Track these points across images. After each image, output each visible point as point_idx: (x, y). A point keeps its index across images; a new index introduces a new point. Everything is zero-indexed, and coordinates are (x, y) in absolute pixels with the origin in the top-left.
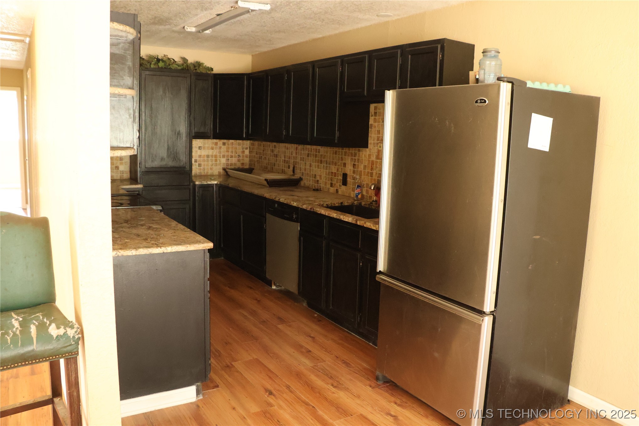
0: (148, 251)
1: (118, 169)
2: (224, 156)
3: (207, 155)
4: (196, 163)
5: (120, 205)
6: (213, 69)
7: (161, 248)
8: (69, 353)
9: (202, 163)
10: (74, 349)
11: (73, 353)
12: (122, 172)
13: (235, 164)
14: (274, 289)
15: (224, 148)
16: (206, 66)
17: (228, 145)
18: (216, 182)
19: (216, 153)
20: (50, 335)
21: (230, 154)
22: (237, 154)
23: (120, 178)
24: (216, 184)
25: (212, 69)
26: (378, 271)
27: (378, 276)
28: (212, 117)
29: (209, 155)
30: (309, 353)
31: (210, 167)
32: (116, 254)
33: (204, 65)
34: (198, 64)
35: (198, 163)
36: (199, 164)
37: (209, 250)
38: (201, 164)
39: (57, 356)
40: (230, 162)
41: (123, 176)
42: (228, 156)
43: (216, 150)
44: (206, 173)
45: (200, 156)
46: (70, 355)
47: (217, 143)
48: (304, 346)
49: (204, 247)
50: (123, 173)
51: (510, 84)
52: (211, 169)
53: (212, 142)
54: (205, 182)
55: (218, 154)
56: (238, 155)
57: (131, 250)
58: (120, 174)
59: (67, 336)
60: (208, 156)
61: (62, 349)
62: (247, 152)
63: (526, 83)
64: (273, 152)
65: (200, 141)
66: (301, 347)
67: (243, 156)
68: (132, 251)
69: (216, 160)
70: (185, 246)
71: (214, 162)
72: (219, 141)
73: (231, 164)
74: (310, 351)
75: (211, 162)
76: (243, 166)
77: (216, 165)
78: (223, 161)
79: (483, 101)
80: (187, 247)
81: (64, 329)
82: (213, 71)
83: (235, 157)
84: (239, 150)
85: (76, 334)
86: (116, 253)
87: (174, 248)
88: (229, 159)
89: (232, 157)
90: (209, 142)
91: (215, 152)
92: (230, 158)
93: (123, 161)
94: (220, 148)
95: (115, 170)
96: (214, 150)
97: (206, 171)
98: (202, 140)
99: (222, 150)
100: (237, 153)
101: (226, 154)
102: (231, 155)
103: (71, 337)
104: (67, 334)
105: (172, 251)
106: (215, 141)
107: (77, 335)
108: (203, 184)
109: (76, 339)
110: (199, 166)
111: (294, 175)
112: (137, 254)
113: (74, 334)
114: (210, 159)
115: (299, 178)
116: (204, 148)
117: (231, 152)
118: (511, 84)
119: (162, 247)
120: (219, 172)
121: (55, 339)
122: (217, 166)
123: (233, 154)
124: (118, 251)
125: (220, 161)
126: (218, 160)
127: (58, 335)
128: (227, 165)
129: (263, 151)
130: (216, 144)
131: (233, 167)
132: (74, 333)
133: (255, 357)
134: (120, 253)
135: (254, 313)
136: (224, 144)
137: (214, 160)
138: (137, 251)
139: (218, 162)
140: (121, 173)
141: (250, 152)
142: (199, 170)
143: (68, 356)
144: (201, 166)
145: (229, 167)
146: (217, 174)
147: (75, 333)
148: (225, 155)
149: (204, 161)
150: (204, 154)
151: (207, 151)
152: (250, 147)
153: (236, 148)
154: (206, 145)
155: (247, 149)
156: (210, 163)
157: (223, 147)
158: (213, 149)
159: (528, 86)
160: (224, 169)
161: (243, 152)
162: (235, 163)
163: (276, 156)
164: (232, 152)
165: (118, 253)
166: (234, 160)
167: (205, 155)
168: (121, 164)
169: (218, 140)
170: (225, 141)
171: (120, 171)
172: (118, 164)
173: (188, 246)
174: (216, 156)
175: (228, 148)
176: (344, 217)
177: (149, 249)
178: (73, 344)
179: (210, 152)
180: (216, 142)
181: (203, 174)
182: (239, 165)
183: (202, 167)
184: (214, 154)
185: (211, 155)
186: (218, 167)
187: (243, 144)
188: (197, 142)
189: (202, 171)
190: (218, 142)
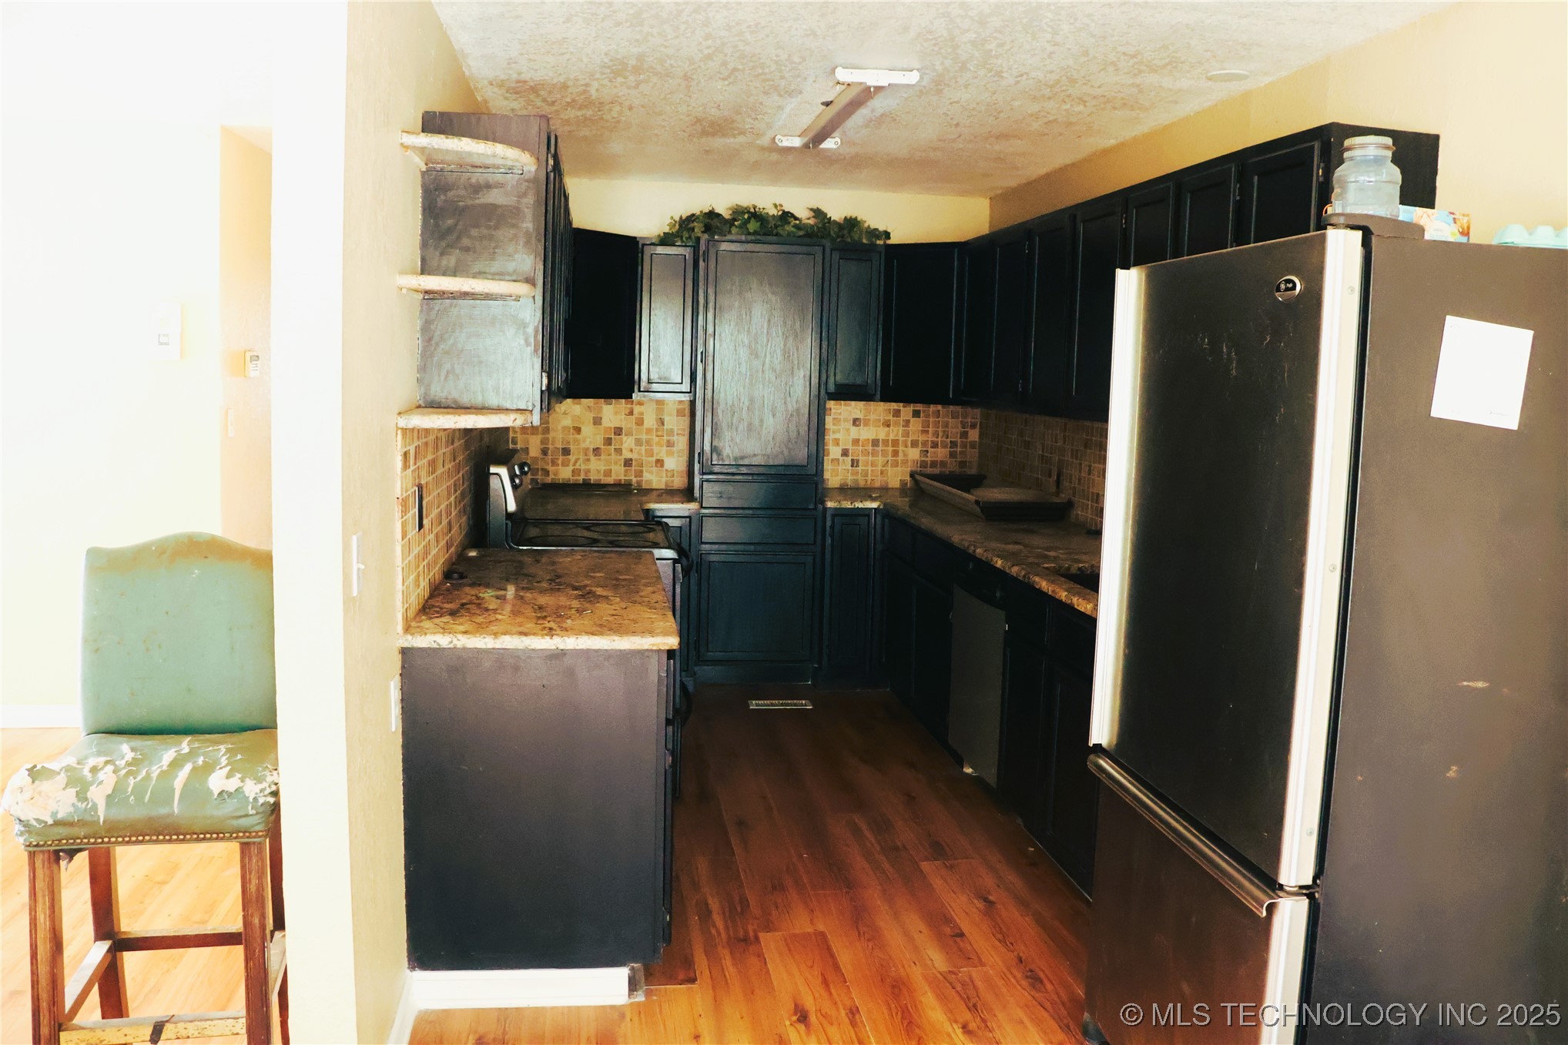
0: (522, 641)
1: (662, 466)
2: (914, 444)
3: (873, 441)
4: (845, 458)
5: (588, 541)
6: (889, 233)
7: (551, 638)
8: (244, 832)
9: (860, 458)
10: (254, 826)
11: (254, 834)
12: (672, 473)
13: (943, 464)
14: (967, 774)
15: (916, 425)
16: (869, 226)
17: (927, 416)
18: (874, 505)
19: (896, 436)
20: (208, 788)
21: (930, 438)
22: (949, 440)
23: (666, 485)
24: (875, 509)
25: (887, 235)
26: (1091, 746)
27: (1092, 757)
28: (880, 347)
29: (878, 440)
30: (958, 939)
31: (880, 468)
32: (451, 642)
33: (866, 225)
34: (852, 223)
35: (850, 458)
36: (853, 460)
37: (671, 654)
38: (858, 461)
39: (221, 835)
40: (929, 459)
41: (673, 481)
42: (925, 443)
43: (895, 429)
44: (869, 482)
45: (856, 442)
46: (248, 837)
47: (899, 411)
48: (955, 921)
49: (653, 645)
50: (673, 476)
51: (1359, 234)
52: (882, 472)
53: (886, 408)
54: (849, 503)
55: (901, 439)
56: (951, 441)
57: (485, 638)
58: (667, 476)
59: (242, 795)
60: (875, 443)
61: (229, 821)
62: (974, 435)
63: (1422, 230)
64: (1022, 436)
65: (856, 405)
66: (948, 920)
67: (964, 445)
68: (487, 640)
69: (896, 453)
70: (608, 638)
71: (890, 458)
72: (904, 407)
73: (934, 464)
74: (962, 935)
75: (883, 455)
76: (963, 470)
77: (896, 464)
78: (914, 454)
79: (1290, 285)
80: (614, 641)
81: (240, 781)
82: (889, 238)
83: (944, 446)
84: (954, 430)
85: (262, 794)
86: (450, 640)
87: (583, 640)
88: (927, 451)
89: (935, 445)
90: (879, 410)
91: (896, 432)
92: (930, 450)
93: (675, 449)
94: (907, 422)
95: (654, 469)
96: (891, 428)
97: (869, 478)
98: (861, 404)
99: (911, 428)
100: (947, 438)
101: (921, 438)
102: (933, 442)
103: (251, 800)
104: (243, 792)
105: (577, 648)
106: (894, 406)
107: (265, 796)
108: (843, 506)
109: (260, 804)
110: (852, 466)
111: (1057, 494)
112: (497, 647)
113: (256, 794)
114: (880, 448)
115: (1065, 501)
116: (867, 423)
117: (934, 434)
118: (1361, 232)
119: (554, 637)
120: (903, 483)
121: (216, 797)
122: (897, 466)
123: (937, 437)
124: (456, 637)
125: (905, 455)
126: (901, 454)
127: (223, 791)
128: (923, 464)
129: (1005, 433)
130: (897, 413)
131: (937, 471)
132: (259, 792)
133: (821, 927)
134: (458, 640)
135: (882, 826)
136: (916, 414)
137: (890, 453)
138: (496, 640)
139: (901, 457)
140: (669, 474)
141: (981, 435)
142: (852, 474)
143: (242, 837)
144: (857, 466)
145: (929, 470)
146: (897, 485)
147: (261, 792)
148: (918, 440)
149: (866, 453)
150: (866, 438)
151: (875, 429)
152: (981, 423)
153: (946, 425)
154: (872, 417)
155: (973, 426)
156: (880, 460)
157: (912, 420)
158: (888, 426)
159: (1428, 236)
160: (912, 475)
161: (964, 435)
162: (942, 462)
163: (1027, 445)
164: (936, 434)
165: (455, 641)
166: (941, 453)
167: (868, 440)
168: (670, 454)
169: (902, 404)
170: (919, 407)
171: (667, 470)
172: (663, 455)
173: (616, 638)
174: (895, 443)
175: (926, 425)
176: (1080, 600)
177: (524, 638)
178: (251, 813)
179: (881, 433)
180: (896, 408)
181: (862, 484)
182: (952, 467)
183: (860, 468)
184: (892, 437)
185: (883, 440)
186: (899, 469)
187: (965, 416)
188: (849, 408)
189: (859, 477)
190: (902, 408)
